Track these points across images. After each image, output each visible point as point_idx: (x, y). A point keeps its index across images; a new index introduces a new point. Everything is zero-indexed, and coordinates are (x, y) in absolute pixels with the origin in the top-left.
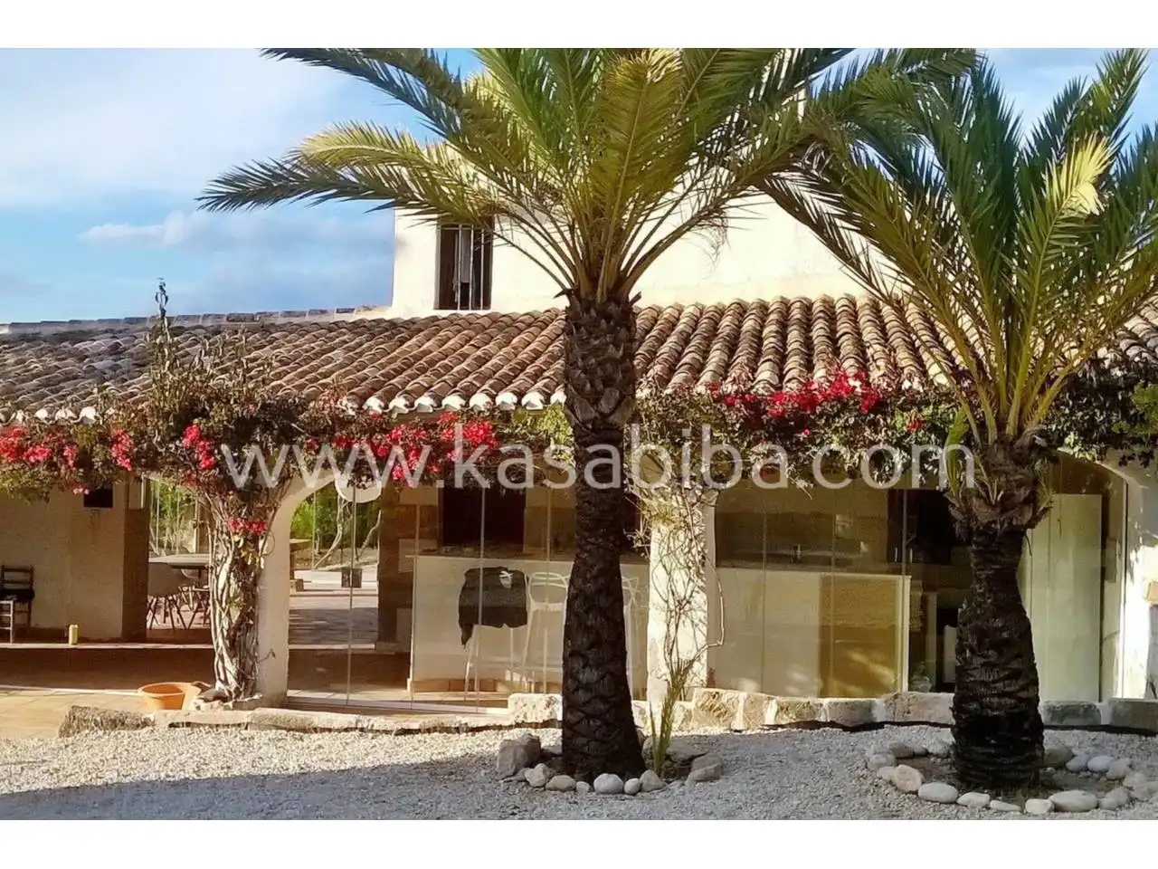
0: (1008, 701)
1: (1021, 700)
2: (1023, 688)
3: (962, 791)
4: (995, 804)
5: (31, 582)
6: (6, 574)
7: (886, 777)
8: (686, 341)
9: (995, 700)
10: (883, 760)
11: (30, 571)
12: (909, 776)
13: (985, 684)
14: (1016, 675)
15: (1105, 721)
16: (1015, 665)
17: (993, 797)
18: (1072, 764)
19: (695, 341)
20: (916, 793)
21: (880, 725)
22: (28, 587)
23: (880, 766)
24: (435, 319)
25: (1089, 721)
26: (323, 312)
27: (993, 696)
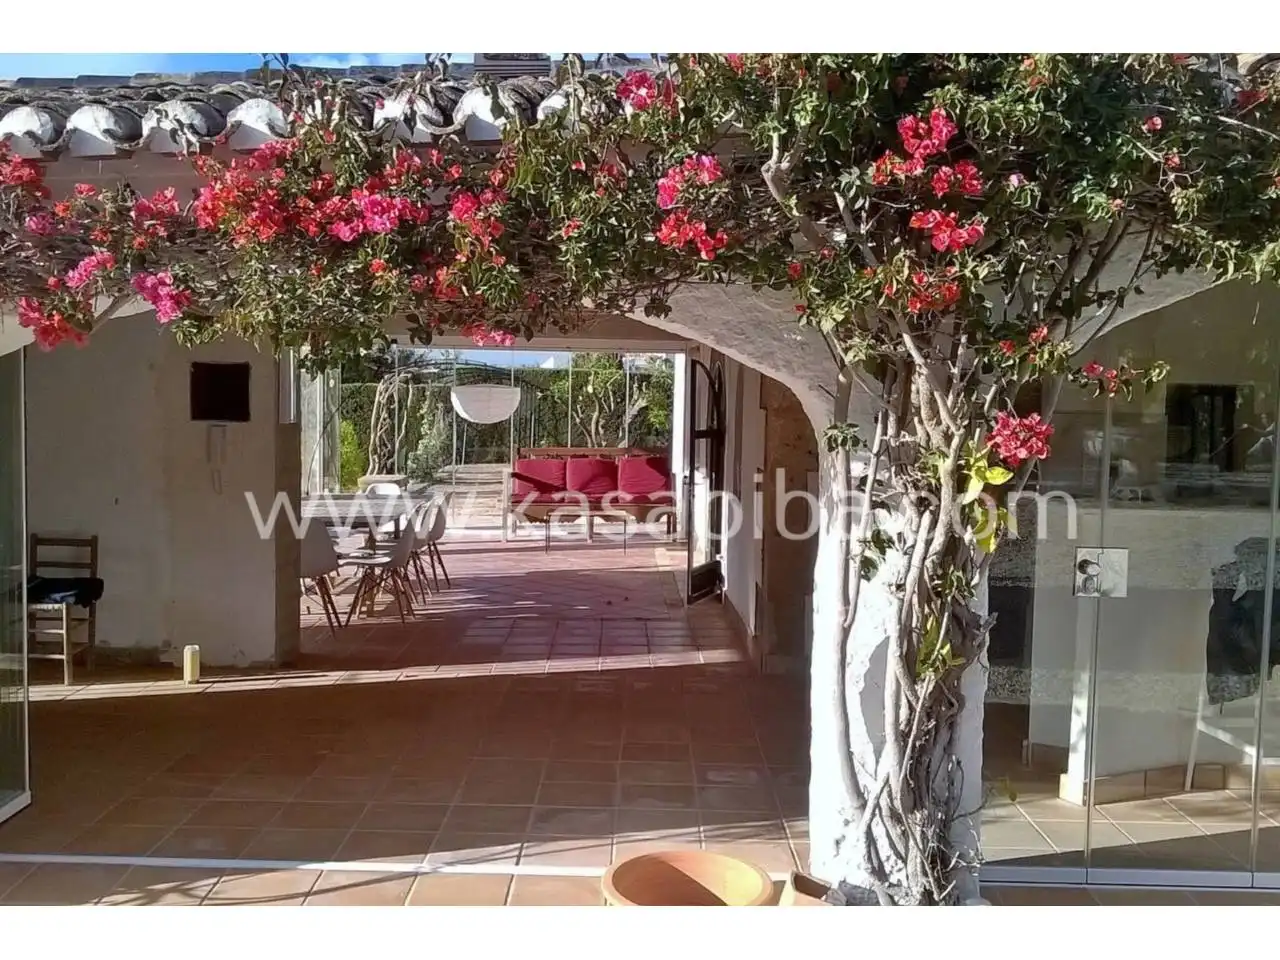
5: (93, 565)
6: (41, 549)
11: (92, 543)
22: (86, 574)
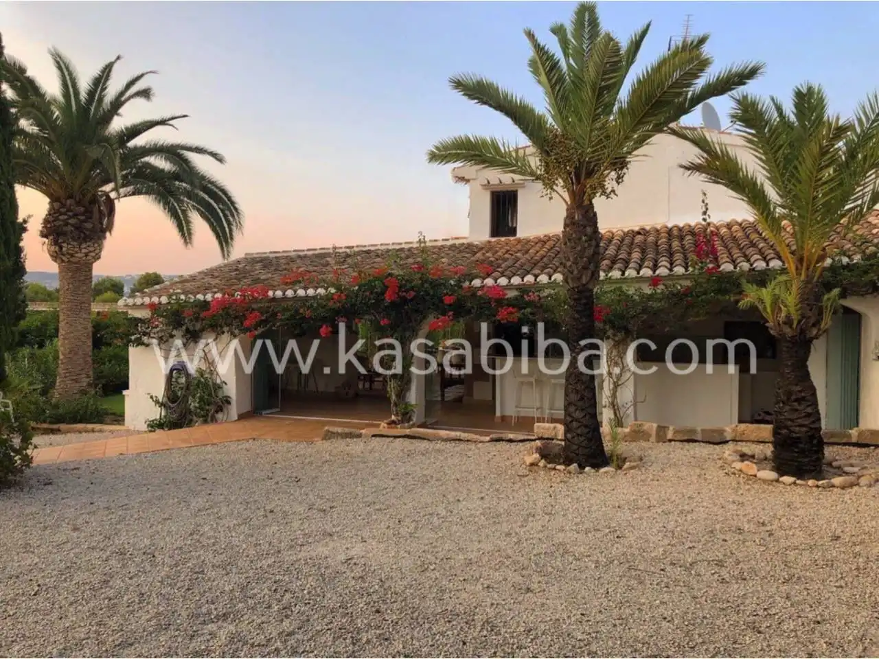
0: (804, 429)
1: (811, 428)
2: (814, 422)
3: (782, 475)
4: (798, 482)
7: (737, 468)
8: (619, 248)
9: (797, 429)
10: (735, 459)
12: (750, 467)
13: (792, 420)
14: (809, 415)
15: (854, 440)
16: (809, 410)
17: (798, 479)
18: (834, 464)
19: (625, 247)
20: (755, 476)
21: (727, 442)
23: (733, 461)
24: (489, 242)
25: (844, 440)
26: (436, 241)
27: (796, 426)
